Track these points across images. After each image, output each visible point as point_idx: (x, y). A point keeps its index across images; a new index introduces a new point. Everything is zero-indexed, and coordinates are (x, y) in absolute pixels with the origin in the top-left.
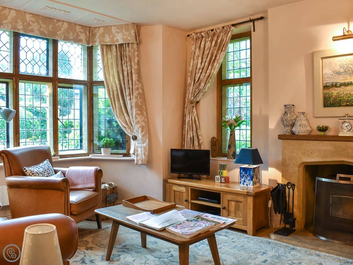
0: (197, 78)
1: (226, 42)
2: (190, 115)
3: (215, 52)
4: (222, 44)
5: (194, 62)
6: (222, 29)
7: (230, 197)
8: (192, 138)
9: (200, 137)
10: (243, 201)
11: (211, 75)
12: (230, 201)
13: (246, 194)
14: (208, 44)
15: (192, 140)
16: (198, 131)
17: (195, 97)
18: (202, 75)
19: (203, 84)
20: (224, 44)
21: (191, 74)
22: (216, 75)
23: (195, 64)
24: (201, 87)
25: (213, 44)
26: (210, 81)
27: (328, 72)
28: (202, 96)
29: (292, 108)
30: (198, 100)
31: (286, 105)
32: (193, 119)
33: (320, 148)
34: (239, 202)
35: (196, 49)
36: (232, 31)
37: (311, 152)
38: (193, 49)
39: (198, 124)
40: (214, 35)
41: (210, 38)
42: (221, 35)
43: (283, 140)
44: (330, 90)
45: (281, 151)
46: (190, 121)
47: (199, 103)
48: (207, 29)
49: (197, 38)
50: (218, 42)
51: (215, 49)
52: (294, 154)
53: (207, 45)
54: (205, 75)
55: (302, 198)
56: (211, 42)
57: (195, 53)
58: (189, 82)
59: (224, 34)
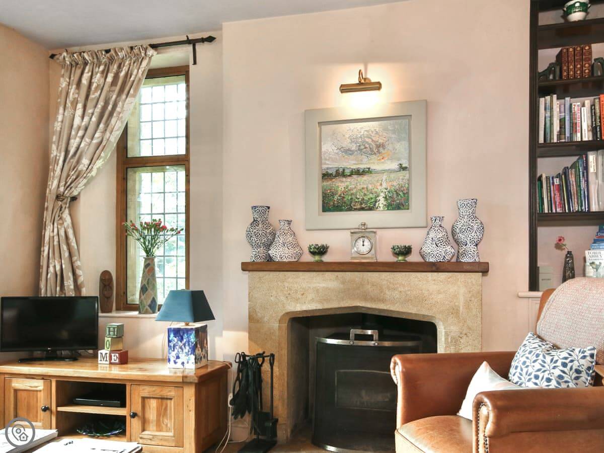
0: (72, 147)
1: (137, 79)
2: (53, 224)
3: (114, 97)
4: (129, 81)
5: (66, 114)
6: (129, 50)
7: (146, 391)
8: (59, 273)
9: (79, 272)
10: (174, 397)
11: (104, 144)
12: (146, 399)
13: (181, 380)
14: (97, 78)
15: (60, 278)
16: (74, 259)
17: (68, 187)
18: (85, 141)
19: (85, 161)
20: (134, 81)
21: (58, 138)
22: (115, 145)
23: (68, 118)
24: (82, 167)
25: (110, 79)
26: (103, 154)
27: (330, 150)
28: (85, 185)
29: (267, 212)
30: (75, 193)
31: (255, 207)
32: (62, 233)
33: (318, 285)
34: (167, 399)
35: (70, 87)
36: (150, 58)
37: (302, 293)
38: (64, 84)
39: (74, 244)
40: (111, 60)
41: (102, 68)
42: (127, 63)
43: (251, 273)
44: (333, 182)
45: (247, 293)
46: (53, 237)
47: (77, 200)
48: (96, 48)
49: (73, 63)
50: (119, 76)
51: (114, 91)
52: (272, 298)
53: (96, 81)
54: (91, 142)
55: (286, 379)
56: (105, 73)
57: (67, 94)
58: (55, 154)
59: (134, 63)
